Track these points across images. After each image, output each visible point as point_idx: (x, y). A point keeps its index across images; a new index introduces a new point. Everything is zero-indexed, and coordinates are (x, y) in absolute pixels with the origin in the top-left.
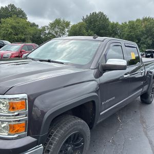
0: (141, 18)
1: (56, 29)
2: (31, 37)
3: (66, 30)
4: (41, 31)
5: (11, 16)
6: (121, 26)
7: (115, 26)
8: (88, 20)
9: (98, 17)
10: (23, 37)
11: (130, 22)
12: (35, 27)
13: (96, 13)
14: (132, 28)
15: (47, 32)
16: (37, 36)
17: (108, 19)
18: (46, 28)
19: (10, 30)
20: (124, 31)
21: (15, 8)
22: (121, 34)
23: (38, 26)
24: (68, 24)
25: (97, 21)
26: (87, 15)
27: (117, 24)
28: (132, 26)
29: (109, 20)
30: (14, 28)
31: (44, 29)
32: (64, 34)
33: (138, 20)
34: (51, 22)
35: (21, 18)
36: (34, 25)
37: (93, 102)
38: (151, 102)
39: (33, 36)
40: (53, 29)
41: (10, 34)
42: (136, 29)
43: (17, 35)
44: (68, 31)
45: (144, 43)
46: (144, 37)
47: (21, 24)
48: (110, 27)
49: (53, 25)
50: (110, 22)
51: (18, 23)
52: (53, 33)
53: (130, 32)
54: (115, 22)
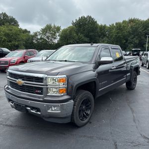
0: (127, 20)
1: (48, 34)
2: (24, 43)
3: (57, 34)
4: (33, 36)
5: (4, 24)
6: (109, 27)
7: (103, 28)
8: (77, 24)
9: (86, 21)
10: (17, 43)
11: (117, 24)
12: (27, 33)
13: (84, 17)
14: (119, 29)
15: (39, 37)
16: (30, 41)
17: (96, 22)
18: (38, 33)
19: (4, 38)
20: (112, 33)
21: (7, 16)
22: (109, 35)
23: (29, 32)
24: (58, 29)
25: (85, 24)
26: (76, 20)
27: (105, 26)
28: (119, 27)
29: (98, 23)
30: (7, 35)
31: (36, 34)
32: (55, 38)
33: (124, 22)
34: (42, 28)
35: (13, 25)
36: (26, 31)
37: (95, 82)
38: (134, 88)
39: (26, 42)
40: (45, 34)
41: (4, 41)
42: (123, 30)
43: (10, 41)
44: (59, 35)
45: (131, 43)
46: (131, 37)
47: (14, 31)
48: (98, 30)
49: (44, 31)
50: (98, 25)
51: (11, 30)
52: (45, 38)
53: (118, 33)
54: (103, 24)
